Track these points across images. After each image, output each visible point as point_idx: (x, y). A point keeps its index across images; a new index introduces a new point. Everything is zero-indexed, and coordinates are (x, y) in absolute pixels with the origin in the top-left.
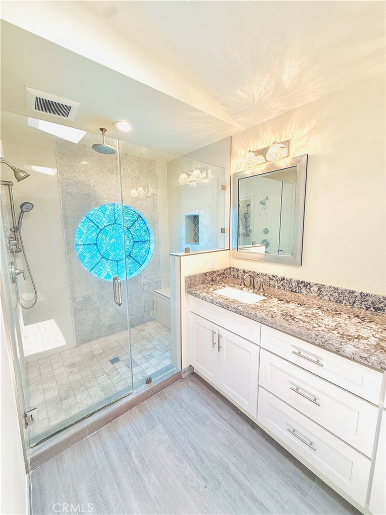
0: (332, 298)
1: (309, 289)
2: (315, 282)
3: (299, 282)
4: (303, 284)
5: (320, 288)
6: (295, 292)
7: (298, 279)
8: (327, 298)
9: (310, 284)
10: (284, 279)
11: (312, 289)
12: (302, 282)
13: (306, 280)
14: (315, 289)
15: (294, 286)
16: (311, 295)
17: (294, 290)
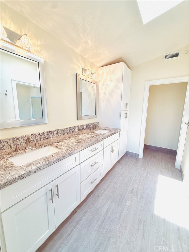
0: (62, 134)
1: (53, 134)
2: (55, 129)
3: (48, 133)
4: (50, 133)
5: (57, 131)
6: (47, 138)
7: (48, 131)
8: (60, 135)
9: (53, 131)
10: (39, 134)
11: (54, 133)
12: (50, 132)
13: (51, 130)
14: (56, 132)
15: (46, 135)
16: (54, 136)
17: (46, 138)
